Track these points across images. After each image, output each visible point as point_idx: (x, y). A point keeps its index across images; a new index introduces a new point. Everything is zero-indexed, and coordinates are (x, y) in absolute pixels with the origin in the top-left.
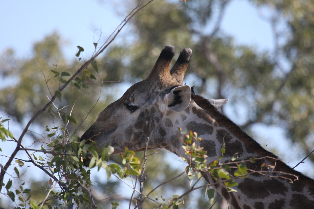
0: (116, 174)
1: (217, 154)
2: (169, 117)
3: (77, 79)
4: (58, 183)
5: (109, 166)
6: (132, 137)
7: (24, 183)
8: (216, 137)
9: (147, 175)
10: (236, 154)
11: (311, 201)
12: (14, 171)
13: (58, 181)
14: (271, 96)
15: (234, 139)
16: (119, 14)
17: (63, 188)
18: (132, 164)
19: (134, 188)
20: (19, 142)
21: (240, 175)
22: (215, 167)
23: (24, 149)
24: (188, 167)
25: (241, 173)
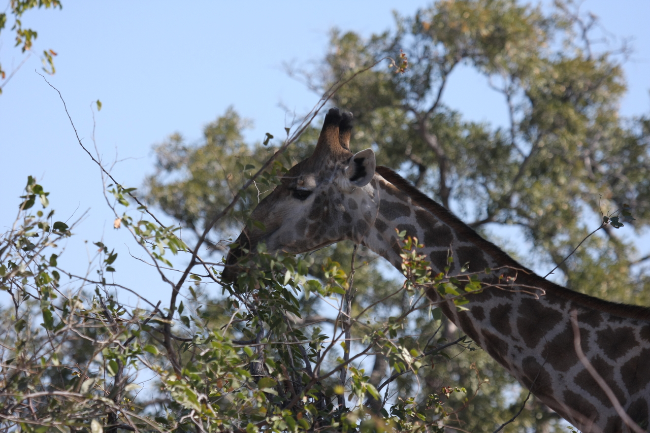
0: (316, 292)
2: (352, 196)
3: (265, 173)
4: (245, 304)
5: (307, 282)
6: (307, 231)
7: (201, 306)
8: (415, 220)
9: (355, 292)
10: (467, 263)
11: (547, 308)
12: (189, 291)
13: (244, 302)
14: (508, 187)
15: (440, 224)
16: (315, 89)
17: (249, 309)
18: (337, 279)
19: (340, 310)
20: (195, 253)
21: (472, 291)
22: (441, 280)
23: (202, 263)
24: (407, 281)
25: (474, 287)
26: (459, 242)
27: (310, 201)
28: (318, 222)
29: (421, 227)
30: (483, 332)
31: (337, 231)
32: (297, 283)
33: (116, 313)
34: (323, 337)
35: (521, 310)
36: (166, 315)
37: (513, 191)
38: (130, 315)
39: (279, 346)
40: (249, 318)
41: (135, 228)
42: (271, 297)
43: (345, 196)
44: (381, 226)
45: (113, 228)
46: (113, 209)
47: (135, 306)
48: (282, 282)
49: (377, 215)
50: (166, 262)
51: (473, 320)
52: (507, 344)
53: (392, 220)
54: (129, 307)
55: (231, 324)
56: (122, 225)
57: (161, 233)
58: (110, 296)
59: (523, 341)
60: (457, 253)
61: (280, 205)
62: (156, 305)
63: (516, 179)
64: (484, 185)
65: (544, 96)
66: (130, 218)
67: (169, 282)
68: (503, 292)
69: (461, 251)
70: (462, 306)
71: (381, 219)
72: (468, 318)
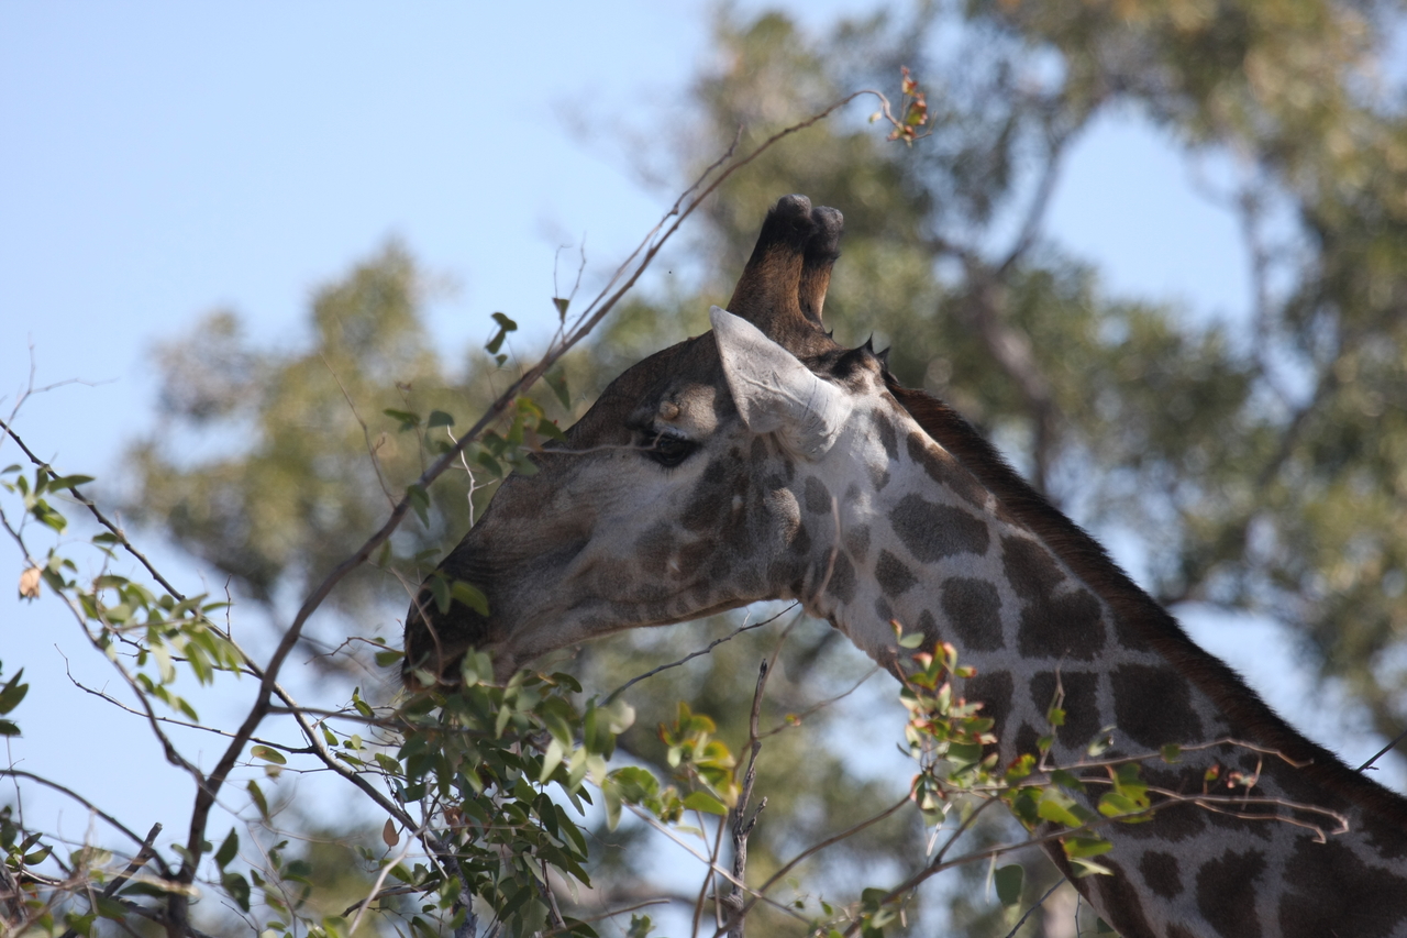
0: (640, 808)
1: (1006, 641)
2: (816, 472)
3: (491, 437)
4: (419, 838)
5: (614, 774)
6: (673, 564)
7: (286, 842)
8: (1001, 567)
9: (760, 809)
12: (247, 797)
13: (418, 833)
14: (1240, 494)
15: (1071, 585)
16: (651, 180)
17: (434, 857)
18: (703, 769)
19: (713, 860)
20: (268, 679)
21: (1122, 813)
22: (1025, 778)
23: (291, 709)
24: (921, 778)
25: (1128, 801)
26: (1120, 649)
27: (690, 473)
28: (710, 541)
29: (1013, 593)
30: (1174, 933)
32: (582, 777)
33: (18, 858)
35: (1294, 871)
36: (175, 869)
37: (1257, 508)
38: (62, 866)
40: (432, 881)
41: (82, 597)
42: (500, 821)
43: (796, 468)
44: (894, 577)
45: (16, 596)
46: (19, 538)
47: (81, 840)
48: (534, 774)
49: (886, 540)
50: (177, 704)
53: (931, 560)
54: (61, 840)
55: (375, 899)
56: (45, 589)
57: (165, 615)
60: (1113, 683)
62: (144, 836)
63: (1266, 475)
64: (1171, 490)
66: (69, 564)
67: (187, 767)
68: (1226, 819)
69: (1125, 678)
70: (1088, 859)
71: (896, 554)
72: (1130, 887)
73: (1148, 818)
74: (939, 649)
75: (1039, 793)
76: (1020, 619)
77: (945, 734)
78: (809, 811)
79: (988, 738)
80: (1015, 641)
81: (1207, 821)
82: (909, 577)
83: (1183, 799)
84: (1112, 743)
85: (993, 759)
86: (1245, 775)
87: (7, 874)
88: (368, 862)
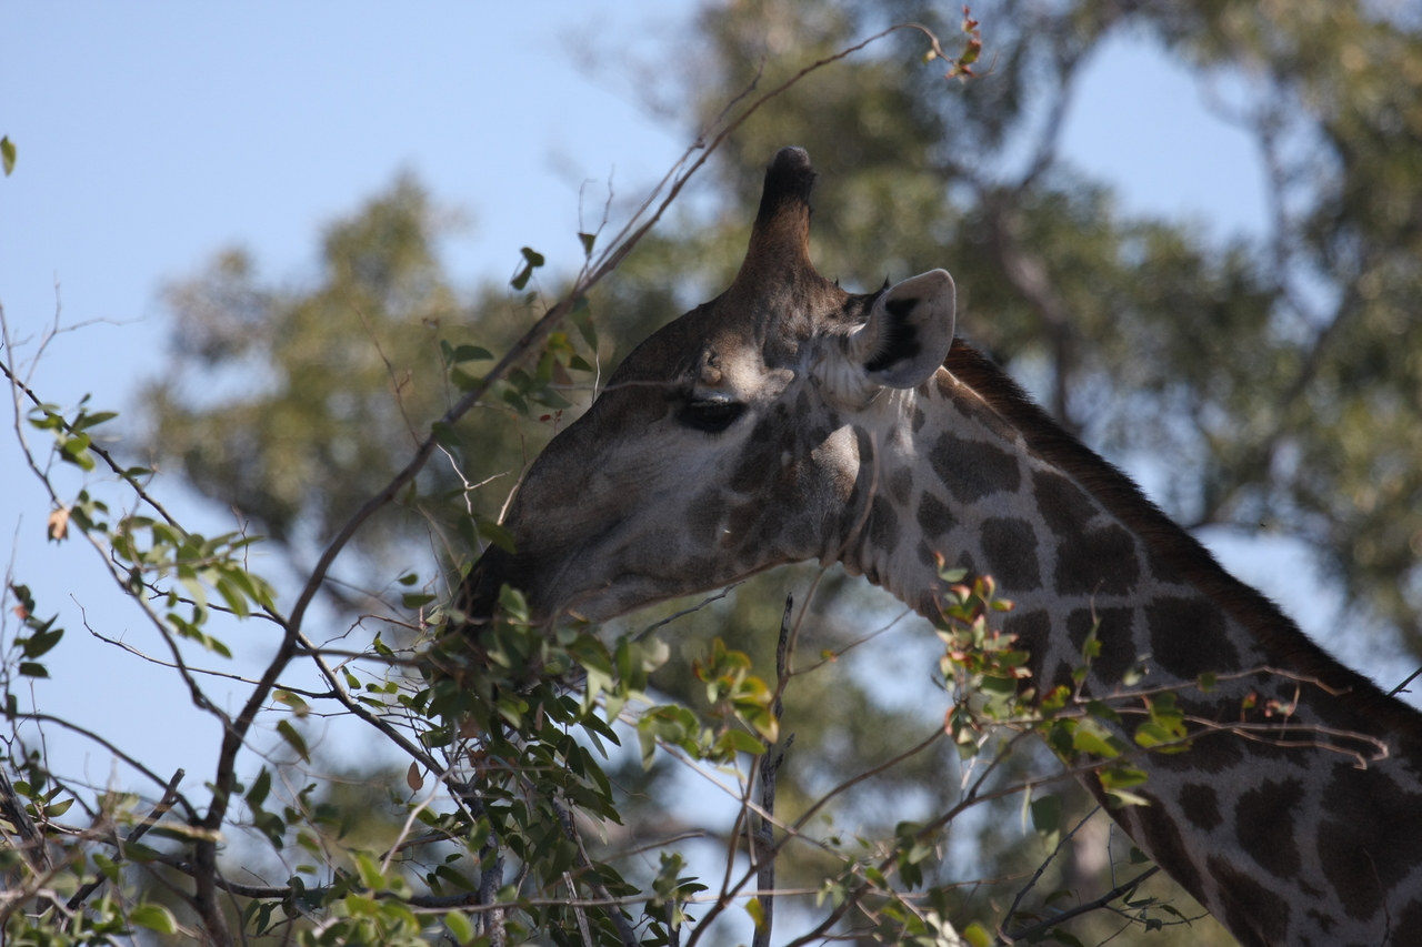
0: (674, 747)
1: (1043, 580)
2: (861, 421)
3: (517, 374)
4: (445, 781)
6: (723, 530)
7: (312, 786)
8: (1034, 504)
9: (791, 743)
12: (277, 738)
13: (444, 776)
14: (1264, 419)
15: (1104, 519)
16: (660, 111)
17: (460, 800)
18: (739, 705)
19: (744, 799)
20: (292, 627)
21: (1160, 743)
22: (1060, 710)
23: (311, 652)
24: (957, 709)
25: (1162, 732)
26: (1154, 582)
27: (735, 437)
28: (760, 501)
29: (1048, 530)
30: (1214, 865)
31: (816, 528)
33: (42, 807)
34: (692, 887)
35: (1330, 800)
36: (203, 814)
37: (1281, 433)
38: (89, 812)
39: (554, 911)
41: (114, 538)
42: (524, 762)
43: (840, 418)
44: (935, 519)
45: (46, 536)
46: (45, 479)
47: (106, 786)
48: (559, 715)
49: (929, 482)
50: (211, 645)
51: (1184, 826)
52: (1286, 906)
53: (970, 501)
54: (89, 787)
56: (74, 529)
58: (29, 753)
59: (1336, 898)
60: (1149, 617)
61: (626, 452)
62: (168, 781)
63: (1290, 395)
64: (1195, 412)
65: (1377, 137)
66: (100, 506)
67: (215, 711)
68: (1264, 748)
69: (1161, 611)
70: (1126, 790)
71: (937, 495)
72: (1169, 821)
73: (1186, 749)
74: (979, 584)
75: (1074, 724)
76: (1056, 556)
77: (978, 668)
78: (835, 743)
79: (1023, 672)
80: (1051, 579)
81: (1245, 751)
82: (951, 519)
83: (1220, 727)
84: (1147, 671)
85: (1031, 692)
86: (1283, 703)
87: (29, 823)
88: (395, 805)
